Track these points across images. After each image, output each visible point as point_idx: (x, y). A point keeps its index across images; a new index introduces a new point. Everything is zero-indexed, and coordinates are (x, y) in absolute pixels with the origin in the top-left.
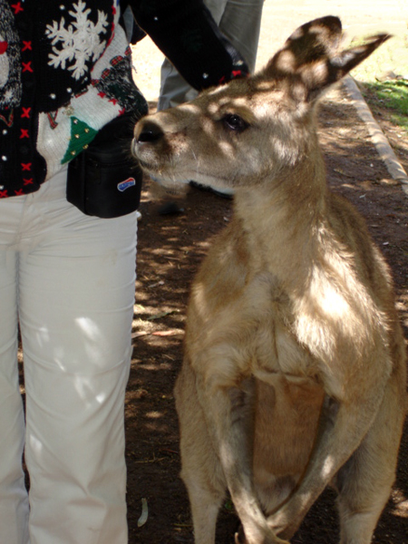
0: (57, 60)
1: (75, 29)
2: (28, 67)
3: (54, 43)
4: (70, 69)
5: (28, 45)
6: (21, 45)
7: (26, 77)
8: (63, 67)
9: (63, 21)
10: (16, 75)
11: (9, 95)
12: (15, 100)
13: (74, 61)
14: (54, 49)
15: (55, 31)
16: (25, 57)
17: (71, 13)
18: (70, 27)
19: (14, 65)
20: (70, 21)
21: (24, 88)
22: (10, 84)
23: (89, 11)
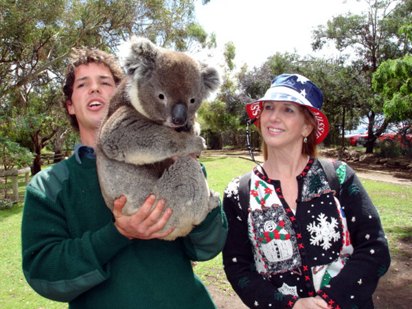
0: (314, 241)
1: (320, 226)
2: (301, 245)
3: (311, 233)
4: (322, 245)
5: (299, 235)
6: (296, 236)
7: (301, 251)
8: (318, 244)
9: (314, 223)
10: (297, 251)
11: (295, 261)
12: (299, 263)
13: (323, 242)
14: (312, 236)
15: (311, 228)
16: (299, 241)
17: (318, 219)
18: (318, 226)
19: (295, 245)
20: (317, 222)
21: (301, 256)
22: (294, 256)
23: (326, 217)
